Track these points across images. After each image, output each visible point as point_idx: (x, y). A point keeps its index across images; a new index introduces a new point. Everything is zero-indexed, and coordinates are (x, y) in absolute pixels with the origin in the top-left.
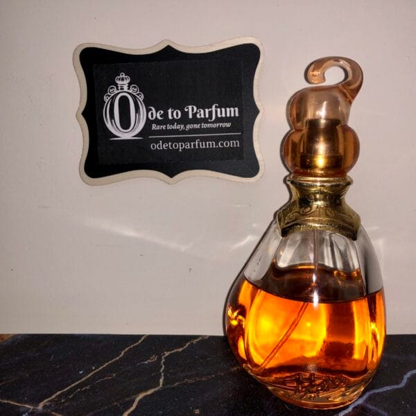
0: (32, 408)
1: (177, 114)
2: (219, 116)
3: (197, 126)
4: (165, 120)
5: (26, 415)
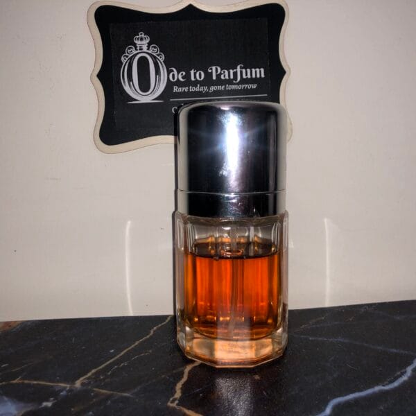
0: (68, 386)
1: (200, 76)
2: (244, 77)
3: (221, 88)
4: (188, 82)
5: (63, 393)
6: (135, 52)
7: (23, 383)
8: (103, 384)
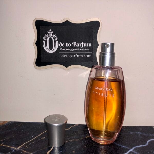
1: (69, 45)
4: (65, 47)
5: (13, 151)
6: (48, 36)
7: (3, 146)
8: (26, 149)
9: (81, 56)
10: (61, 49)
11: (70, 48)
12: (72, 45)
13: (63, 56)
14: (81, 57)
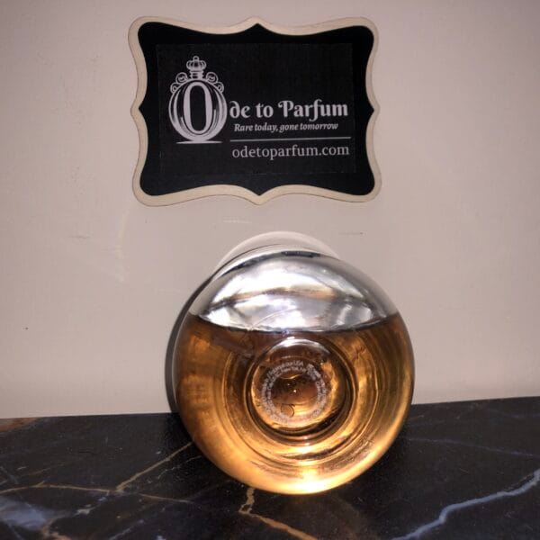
0: (108, 491)
1: (268, 111)
2: (323, 114)
3: (294, 127)
4: (252, 119)
6: (187, 81)
7: (48, 488)
9: (310, 151)
10: (237, 127)
11: (271, 121)
12: (279, 112)
13: (244, 153)
14: (310, 153)
